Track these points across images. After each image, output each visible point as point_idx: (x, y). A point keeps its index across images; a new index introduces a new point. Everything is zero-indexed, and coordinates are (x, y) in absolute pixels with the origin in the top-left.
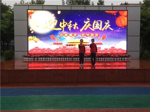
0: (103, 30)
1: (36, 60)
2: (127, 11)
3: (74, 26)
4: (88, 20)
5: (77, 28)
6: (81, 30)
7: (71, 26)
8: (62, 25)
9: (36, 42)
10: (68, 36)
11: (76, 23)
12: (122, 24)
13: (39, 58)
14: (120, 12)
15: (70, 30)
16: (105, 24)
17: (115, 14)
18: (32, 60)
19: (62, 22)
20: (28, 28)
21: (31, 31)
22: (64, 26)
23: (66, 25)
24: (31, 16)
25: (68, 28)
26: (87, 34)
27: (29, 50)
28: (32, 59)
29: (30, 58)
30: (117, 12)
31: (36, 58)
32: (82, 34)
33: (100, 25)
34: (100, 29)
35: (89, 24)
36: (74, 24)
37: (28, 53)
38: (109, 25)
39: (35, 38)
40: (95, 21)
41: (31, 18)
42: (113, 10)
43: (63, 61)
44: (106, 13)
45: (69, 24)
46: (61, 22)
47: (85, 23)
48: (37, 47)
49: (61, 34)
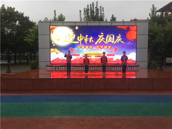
0: (115, 43)
1: (57, 70)
2: (137, 26)
3: (90, 40)
4: (102, 35)
5: (93, 41)
6: (96, 43)
7: (87, 39)
8: (80, 39)
9: (57, 53)
10: (84, 48)
11: (91, 37)
12: (132, 38)
13: (60, 68)
14: (130, 27)
15: (86, 43)
16: (117, 38)
17: (126, 29)
18: (54, 70)
19: (80, 36)
20: (51, 42)
21: (53, 44)
22: (81, 39)
23: (83, 39)
24: (53, 31)
25: (85, 41)
26: (101, 47)
27: (51, 60)
28: (54, 68)
29: (52, 68)
30: (127, 27)
31: (57, 68)
32: (97, 47)
33: (112, 38)
34: (113, 42)
35: (103, 37)
36: (90, 38)
37: (50, 63)
38: (120, 39)
39: (56, 50)
40: (108, 35)
41: (53, 33)
42: (124, 26)
43: (81, 70)
44: (118, 28)
45: (86, 38)
46: (78, 37)
47: (99, 37)
48: (58, 58)
49: (79, 47)
